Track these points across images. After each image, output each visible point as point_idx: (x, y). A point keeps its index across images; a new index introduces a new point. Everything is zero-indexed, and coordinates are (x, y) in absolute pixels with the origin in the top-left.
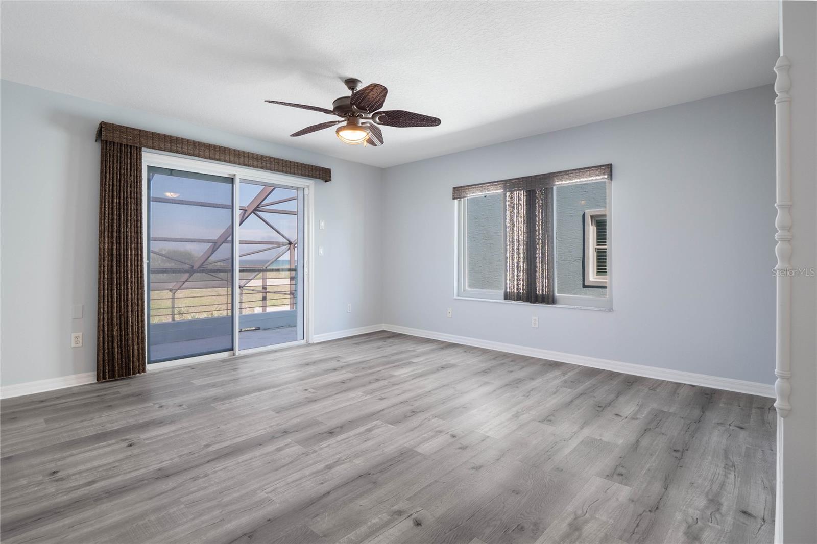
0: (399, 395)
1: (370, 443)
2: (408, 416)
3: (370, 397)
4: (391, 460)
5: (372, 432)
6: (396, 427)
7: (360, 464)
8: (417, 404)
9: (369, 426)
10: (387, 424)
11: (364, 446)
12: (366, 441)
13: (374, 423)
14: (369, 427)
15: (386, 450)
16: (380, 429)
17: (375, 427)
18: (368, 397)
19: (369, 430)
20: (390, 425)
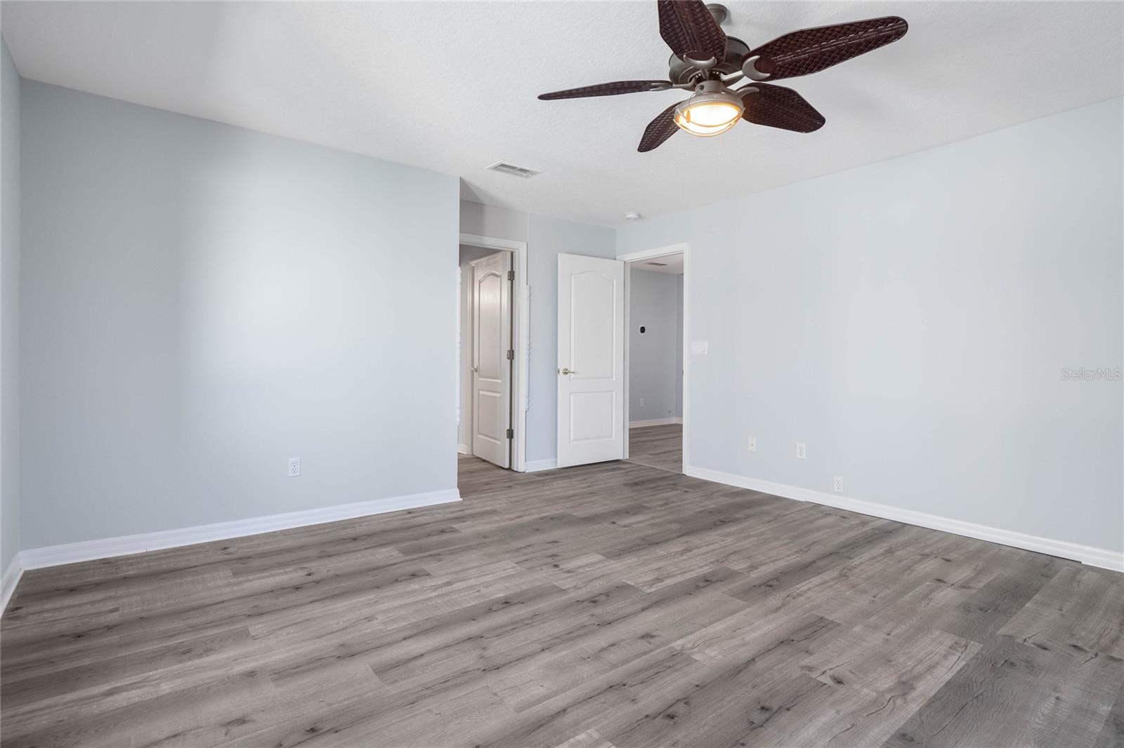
0: (613, 645)
1: (654, 566)
2: (604, 596)
3: (673, 645)
4: (630, 552)
5: (654, 577)
6: (624, 580)
7: (660, 551)
8: (584, 619)
9: (660, 586)
10: (637, 586)
11: (661, 564)
12: (660, 568)
13: (654, 590)
14: (660, 584)
15: (636, 559)
16: (645, 580)
17: (652, 583)
18: (677, 644)
19: (659, 580)
20: (632, 584)
